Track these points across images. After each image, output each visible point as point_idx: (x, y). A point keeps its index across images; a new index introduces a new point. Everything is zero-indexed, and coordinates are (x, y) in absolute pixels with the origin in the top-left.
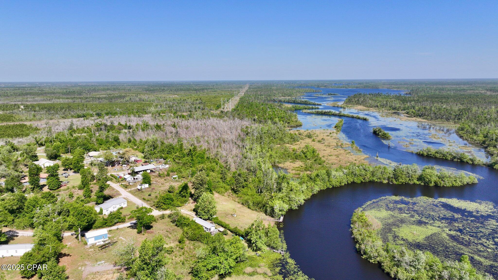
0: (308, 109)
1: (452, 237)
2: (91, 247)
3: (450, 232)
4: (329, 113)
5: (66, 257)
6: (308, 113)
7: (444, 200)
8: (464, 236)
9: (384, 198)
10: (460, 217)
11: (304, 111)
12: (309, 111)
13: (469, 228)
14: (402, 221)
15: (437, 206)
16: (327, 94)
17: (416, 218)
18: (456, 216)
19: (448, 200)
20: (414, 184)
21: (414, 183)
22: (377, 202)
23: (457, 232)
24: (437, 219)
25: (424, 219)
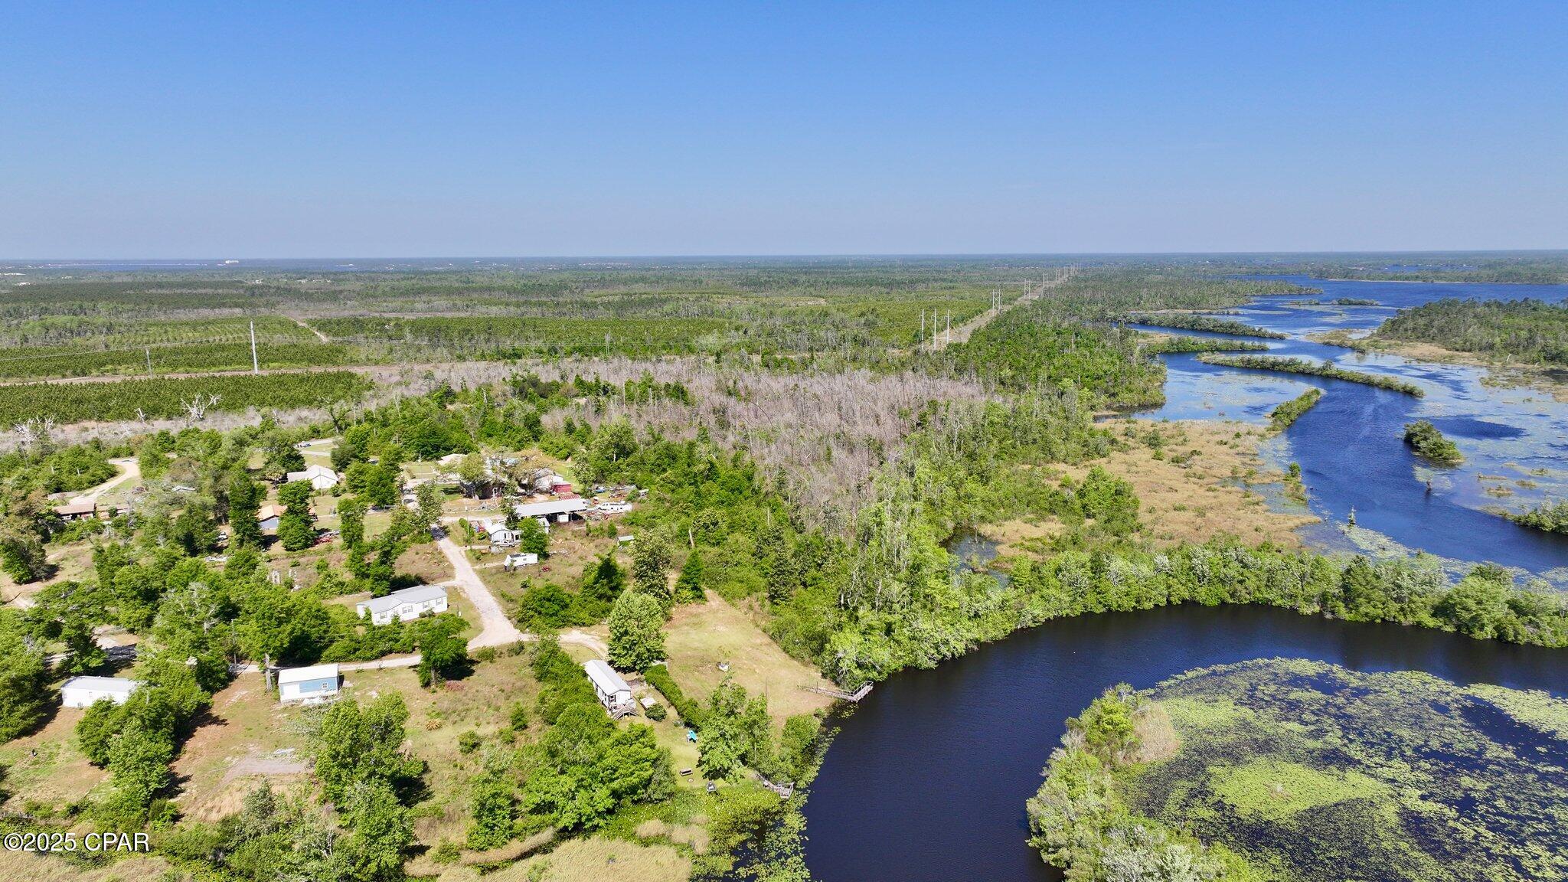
0: (1226, 351)
1: (1415, 825)
2: (286, 708)
3: (1420, 802)
4: (1289, 368)
5: (214, 726)
6: (1215, 364)
7: (1487, 692)
8: (1465, 824)
9: (1261, 661)
10: (1507, 760)
11: (1205, 357)
12: (1220, 358)
13: (1507, 799)
14: (1266, 746)
15: (1443, 709)
16: (1335, 302)
17: (1325, 742)
18: (1495, 750)
19: (1509, 693)
20: (1418, 626)
21: (1419, 623)
22: (1226, 672)
23: (1450, 806)
24: (1409, 753)
25: (1355, 751)
